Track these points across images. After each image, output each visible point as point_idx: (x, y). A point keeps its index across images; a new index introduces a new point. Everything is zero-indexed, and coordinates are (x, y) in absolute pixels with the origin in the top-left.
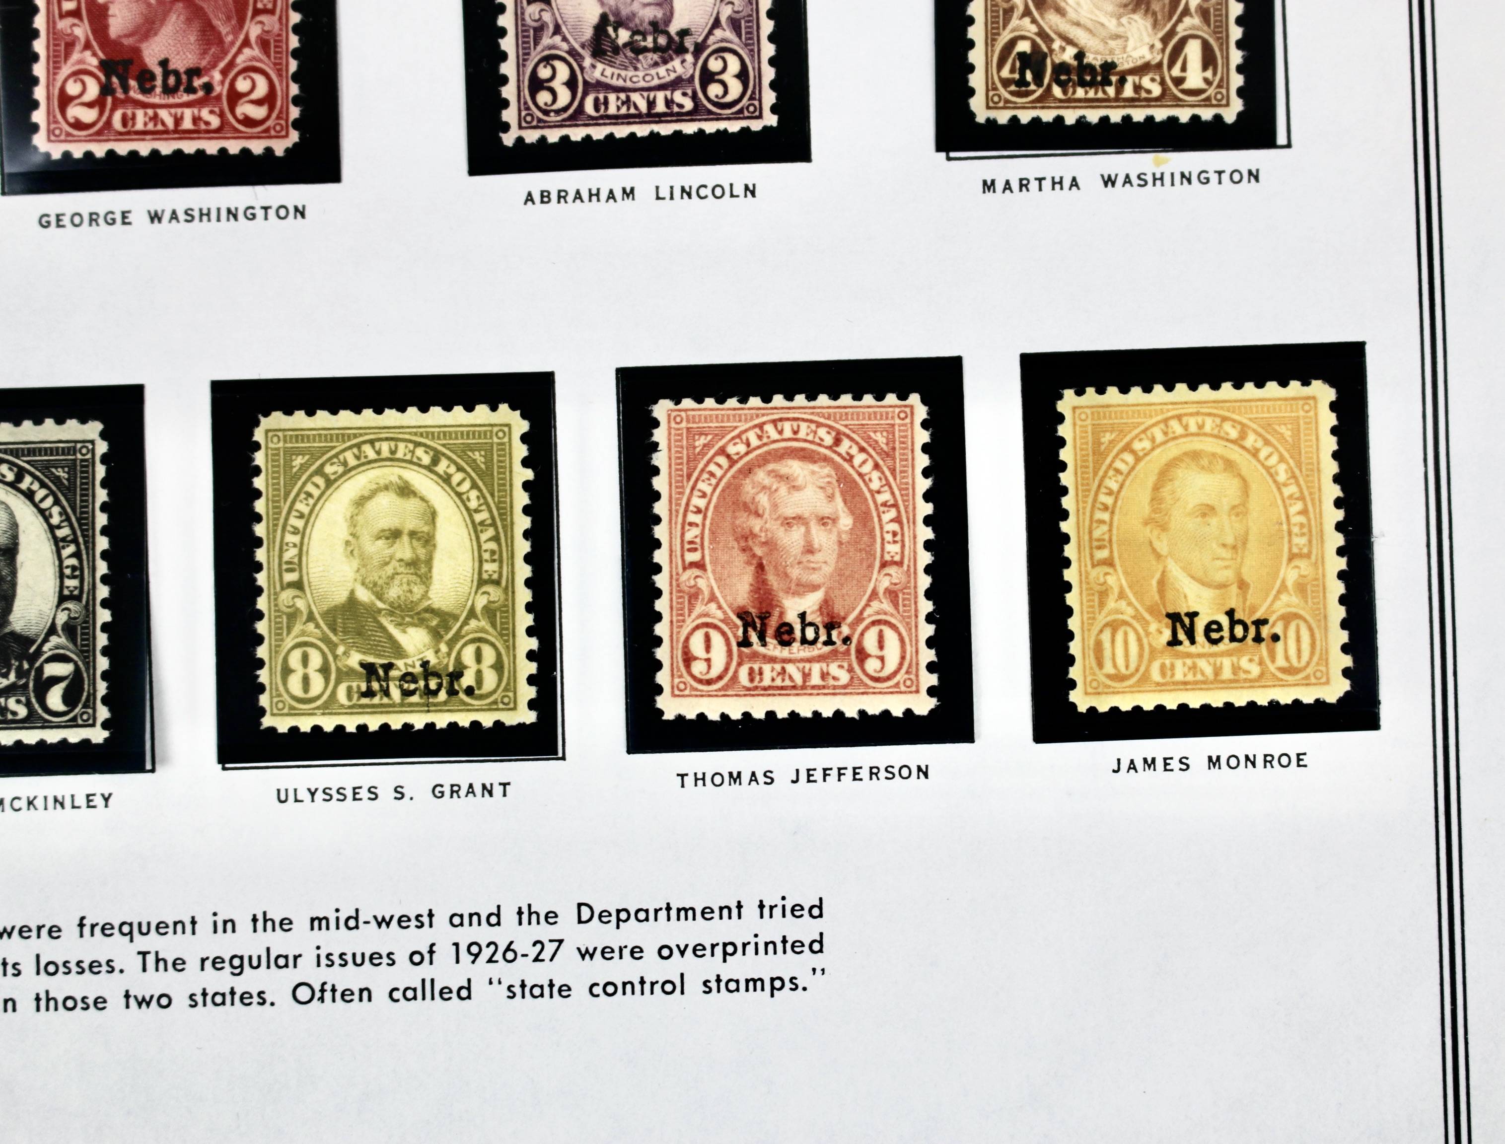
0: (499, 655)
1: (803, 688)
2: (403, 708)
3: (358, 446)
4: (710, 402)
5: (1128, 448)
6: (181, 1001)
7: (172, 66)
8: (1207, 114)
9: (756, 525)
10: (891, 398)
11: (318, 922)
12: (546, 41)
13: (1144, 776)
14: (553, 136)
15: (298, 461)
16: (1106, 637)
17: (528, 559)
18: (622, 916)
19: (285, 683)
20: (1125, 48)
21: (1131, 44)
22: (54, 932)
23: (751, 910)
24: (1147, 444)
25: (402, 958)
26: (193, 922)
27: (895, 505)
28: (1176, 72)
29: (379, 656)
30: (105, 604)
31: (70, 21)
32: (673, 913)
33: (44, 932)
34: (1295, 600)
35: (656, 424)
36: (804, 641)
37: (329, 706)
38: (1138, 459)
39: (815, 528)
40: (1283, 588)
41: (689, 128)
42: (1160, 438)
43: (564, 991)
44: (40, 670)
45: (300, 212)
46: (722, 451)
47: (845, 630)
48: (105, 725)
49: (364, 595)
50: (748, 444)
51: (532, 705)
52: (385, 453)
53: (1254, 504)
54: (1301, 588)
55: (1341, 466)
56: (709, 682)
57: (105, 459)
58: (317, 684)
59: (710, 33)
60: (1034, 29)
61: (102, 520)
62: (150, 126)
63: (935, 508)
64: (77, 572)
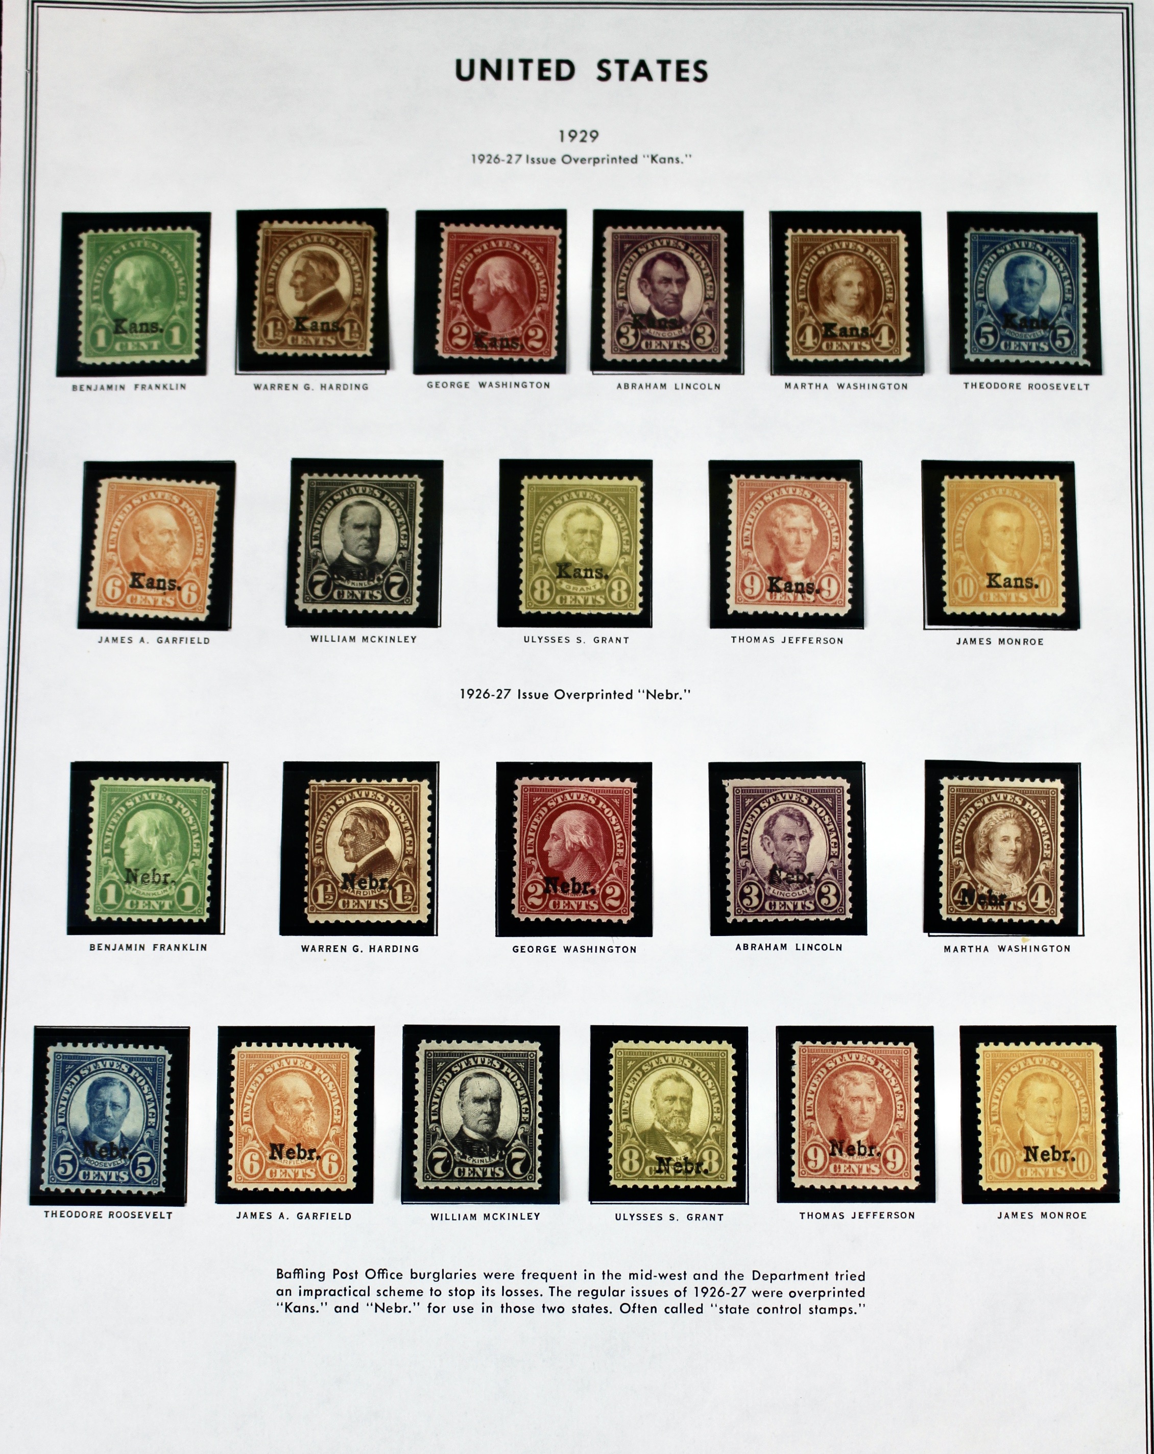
0: (720, 1155)
1: (859, 1175)
2: (676, 1178)
3: (658, 1058)
4: (819, 1043)
5: (1008, 1070)
6: (569, 1310)
7: (577, 881)
8: (1047, 920)
9: (839, 1100)
10: (901, 1044)
11: (632, 1275)
12: (748, 876)
13: (1012, 1220)
14: (750, 920)
15: (630, 1064)
16: (996, 1156)
17: (734, 1112)
18: (773, 1277)
19: (621, 1165)
20: (1010, 889)
21: (1013, 887)
22: (511, 1276)
23: (832, 1276)
24: (1016, 1069)
25: (671, 1293)
26: (575, 1274)
27: (902, 1093)
28: (1033, 900)
29: (664, 1154)
30: (540, 1126)
31: (530, 858)
32: (797, 1276)
33: (506, 1276)
34: (1082, 1142)
35: (794, 1052)
36: (859, 1154)
37: (641, 1177)
38: (1012, 1076)
39: (865, 1102)
40: (1077, 1137)
41: (813, 918)
42: (1022, 1066)
43: (746, 1311)
44: (510, 1155)
45: (634, 950)
46: (824, 1066)
47: (878, 1149)
48: (540, 1182)
49: (658, 1126)
50: (836, 1063)
51: (734, 1179)
52: (670, 1061)
53: (1065, 1099)
54: (1085, 1137)
55: (1104, 1082)
56: (816, 1171)
57: (541, 1059)
58: (636, 1166)
59: (823, 875)
60: (969, 878)
61: (540, 1087)
62: (566, 908)
63: (920, 1095)
64: (528, 1110)
